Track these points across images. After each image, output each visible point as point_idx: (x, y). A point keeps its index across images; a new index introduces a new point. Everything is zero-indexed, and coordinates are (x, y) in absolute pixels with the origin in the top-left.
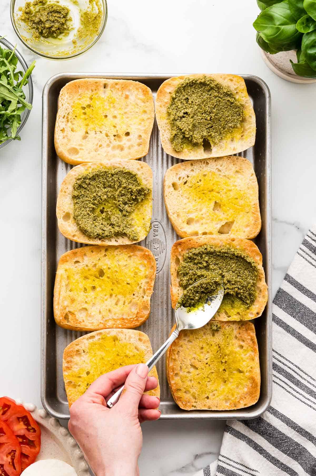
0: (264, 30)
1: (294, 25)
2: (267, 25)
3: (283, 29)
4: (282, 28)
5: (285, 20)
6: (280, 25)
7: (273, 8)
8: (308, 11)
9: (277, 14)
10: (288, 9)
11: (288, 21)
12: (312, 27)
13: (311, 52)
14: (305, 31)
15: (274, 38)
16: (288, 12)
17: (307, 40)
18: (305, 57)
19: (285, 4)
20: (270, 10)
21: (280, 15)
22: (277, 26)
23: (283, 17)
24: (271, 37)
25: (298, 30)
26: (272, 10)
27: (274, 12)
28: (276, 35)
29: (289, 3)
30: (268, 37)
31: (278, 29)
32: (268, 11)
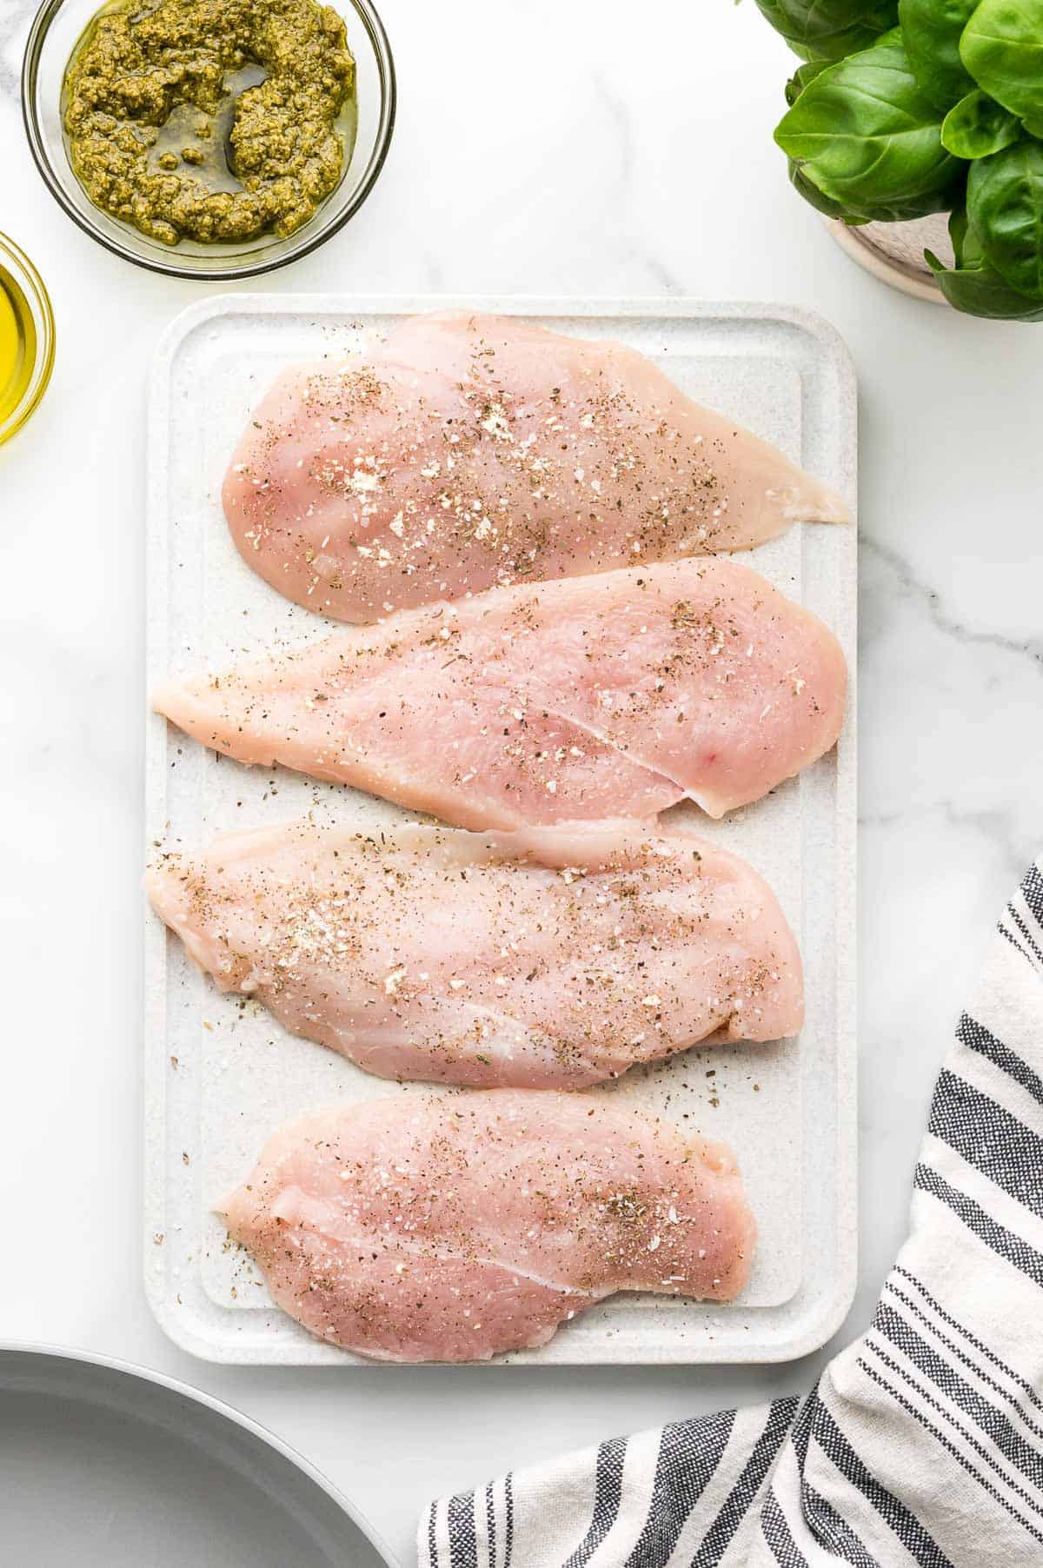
0: (819, 151)
1: (934, 128)
2: (829, 135)
3: (893, 146)
4: (889, 145)
6: (879, 132)
7: (849, 72)
8: (982, 78)
9: (862, 91)
10: (904, 71)
11: (907, 117)
12: (1003, 130)
13: (1008, 226)
14: (976, 150)
15: (858, 184)
16: (906, 79)
17: (986, 182)
18: (984, 247)
19: (892, 53)
20: (835, 76)
21: (874, 96)
22: (866, 139)
23: (886, 101)
24: (848, 181)
25: (949, 150)
26: (843, 79)
27: (851, 86)
28: (866, 173)
29: (907, 48)
30: (838, 180)
31: (872, 149)
32: (829, 82)
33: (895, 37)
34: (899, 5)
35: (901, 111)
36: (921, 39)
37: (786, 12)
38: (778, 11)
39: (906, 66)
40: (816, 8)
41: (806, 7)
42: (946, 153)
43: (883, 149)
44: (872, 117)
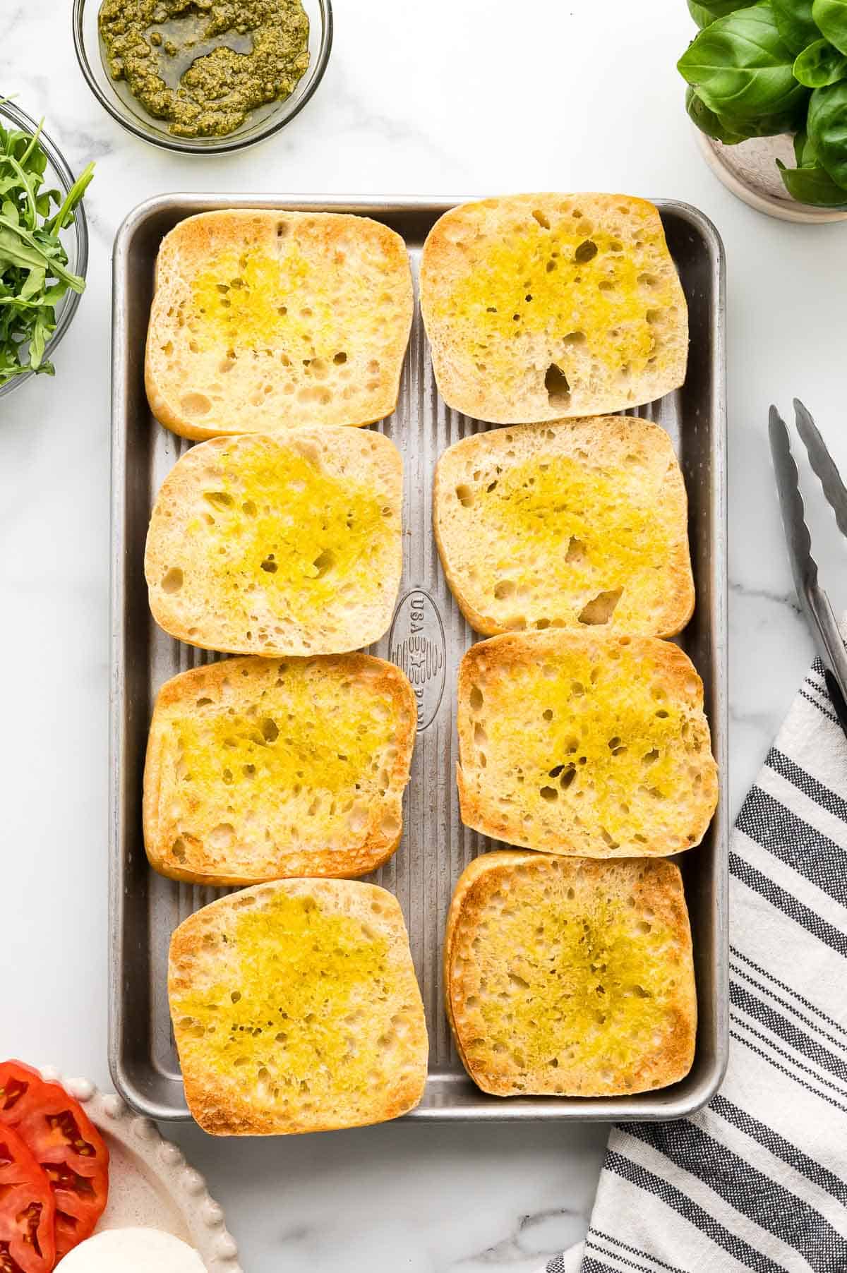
0: (708, 78)
1: (788, 66)
2: (715, 67)
3: (758, 77)
4: (756, 75)
6: (750, 66)
7: (733, 21)
8: (826, 29)
9: (740, 36)
10: (771, 25)
11: (771, 57)
12: (836, 70)
13: (834, 138)
14: (817, 82)
15: (733, 102)
17: (822, 106)
18: (817, 152)
19: (764, 11)
20: (723, 25)
21: (749, 41)
22: (741, 70)
23: (757, 44)
24: (726, 99)
25: (799, 80)
26: (730, 27)
27: (733, 32)
28: (739, 94)
29: (775, 9)
30: (718, 100)
31: (745, 78)
32: (719, 29)
35: (767, 53)
39: (773, 22)
42: (796, 83)
43: (751, 78)
44: (746, 54)
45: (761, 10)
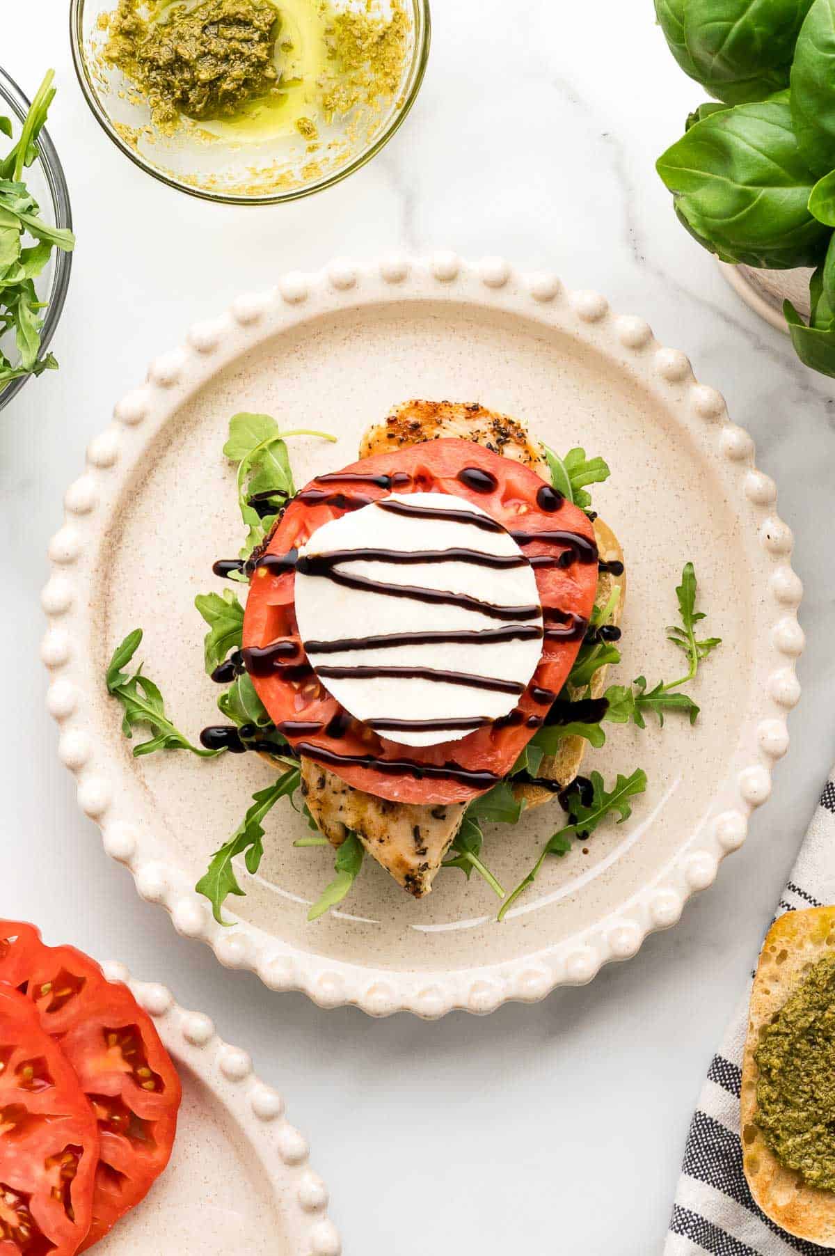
0: (695, 187)
1: (805, 190)
2: (707, 174)
3: (764, 198)
4: (759, 198)
5: (773, 165)
6: (753, 183)
7: (736, 119)
9: (745, 140)
10: (788, 130)
11: (783, 172)
16: (789, 137)
19: (779, 110)
20: (724, 121)
21: (754, 148)
22: (740, 187)
23: (765, 155)
24: (718, 221)
25: (813, 213)
26: (728, 125)
27: (734, 133)
28: (733, 219)
29: (794, 108)
30: (710, 220)
31: (745, 197)
32: (716, 126)
33: (784, 98)
34: (792, 67)
35: (777, 167)
36: (806, 103)
37: (691, 52)
38: (684, 49)
39: (788, 126)
40: (720, 55)
41: (711, 53)
42: (811, 217)
43: (754, 199)
44: (749, 166)
45: (775, 107)
